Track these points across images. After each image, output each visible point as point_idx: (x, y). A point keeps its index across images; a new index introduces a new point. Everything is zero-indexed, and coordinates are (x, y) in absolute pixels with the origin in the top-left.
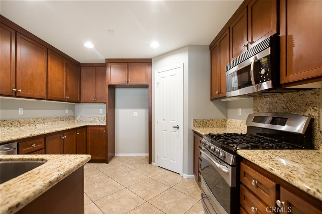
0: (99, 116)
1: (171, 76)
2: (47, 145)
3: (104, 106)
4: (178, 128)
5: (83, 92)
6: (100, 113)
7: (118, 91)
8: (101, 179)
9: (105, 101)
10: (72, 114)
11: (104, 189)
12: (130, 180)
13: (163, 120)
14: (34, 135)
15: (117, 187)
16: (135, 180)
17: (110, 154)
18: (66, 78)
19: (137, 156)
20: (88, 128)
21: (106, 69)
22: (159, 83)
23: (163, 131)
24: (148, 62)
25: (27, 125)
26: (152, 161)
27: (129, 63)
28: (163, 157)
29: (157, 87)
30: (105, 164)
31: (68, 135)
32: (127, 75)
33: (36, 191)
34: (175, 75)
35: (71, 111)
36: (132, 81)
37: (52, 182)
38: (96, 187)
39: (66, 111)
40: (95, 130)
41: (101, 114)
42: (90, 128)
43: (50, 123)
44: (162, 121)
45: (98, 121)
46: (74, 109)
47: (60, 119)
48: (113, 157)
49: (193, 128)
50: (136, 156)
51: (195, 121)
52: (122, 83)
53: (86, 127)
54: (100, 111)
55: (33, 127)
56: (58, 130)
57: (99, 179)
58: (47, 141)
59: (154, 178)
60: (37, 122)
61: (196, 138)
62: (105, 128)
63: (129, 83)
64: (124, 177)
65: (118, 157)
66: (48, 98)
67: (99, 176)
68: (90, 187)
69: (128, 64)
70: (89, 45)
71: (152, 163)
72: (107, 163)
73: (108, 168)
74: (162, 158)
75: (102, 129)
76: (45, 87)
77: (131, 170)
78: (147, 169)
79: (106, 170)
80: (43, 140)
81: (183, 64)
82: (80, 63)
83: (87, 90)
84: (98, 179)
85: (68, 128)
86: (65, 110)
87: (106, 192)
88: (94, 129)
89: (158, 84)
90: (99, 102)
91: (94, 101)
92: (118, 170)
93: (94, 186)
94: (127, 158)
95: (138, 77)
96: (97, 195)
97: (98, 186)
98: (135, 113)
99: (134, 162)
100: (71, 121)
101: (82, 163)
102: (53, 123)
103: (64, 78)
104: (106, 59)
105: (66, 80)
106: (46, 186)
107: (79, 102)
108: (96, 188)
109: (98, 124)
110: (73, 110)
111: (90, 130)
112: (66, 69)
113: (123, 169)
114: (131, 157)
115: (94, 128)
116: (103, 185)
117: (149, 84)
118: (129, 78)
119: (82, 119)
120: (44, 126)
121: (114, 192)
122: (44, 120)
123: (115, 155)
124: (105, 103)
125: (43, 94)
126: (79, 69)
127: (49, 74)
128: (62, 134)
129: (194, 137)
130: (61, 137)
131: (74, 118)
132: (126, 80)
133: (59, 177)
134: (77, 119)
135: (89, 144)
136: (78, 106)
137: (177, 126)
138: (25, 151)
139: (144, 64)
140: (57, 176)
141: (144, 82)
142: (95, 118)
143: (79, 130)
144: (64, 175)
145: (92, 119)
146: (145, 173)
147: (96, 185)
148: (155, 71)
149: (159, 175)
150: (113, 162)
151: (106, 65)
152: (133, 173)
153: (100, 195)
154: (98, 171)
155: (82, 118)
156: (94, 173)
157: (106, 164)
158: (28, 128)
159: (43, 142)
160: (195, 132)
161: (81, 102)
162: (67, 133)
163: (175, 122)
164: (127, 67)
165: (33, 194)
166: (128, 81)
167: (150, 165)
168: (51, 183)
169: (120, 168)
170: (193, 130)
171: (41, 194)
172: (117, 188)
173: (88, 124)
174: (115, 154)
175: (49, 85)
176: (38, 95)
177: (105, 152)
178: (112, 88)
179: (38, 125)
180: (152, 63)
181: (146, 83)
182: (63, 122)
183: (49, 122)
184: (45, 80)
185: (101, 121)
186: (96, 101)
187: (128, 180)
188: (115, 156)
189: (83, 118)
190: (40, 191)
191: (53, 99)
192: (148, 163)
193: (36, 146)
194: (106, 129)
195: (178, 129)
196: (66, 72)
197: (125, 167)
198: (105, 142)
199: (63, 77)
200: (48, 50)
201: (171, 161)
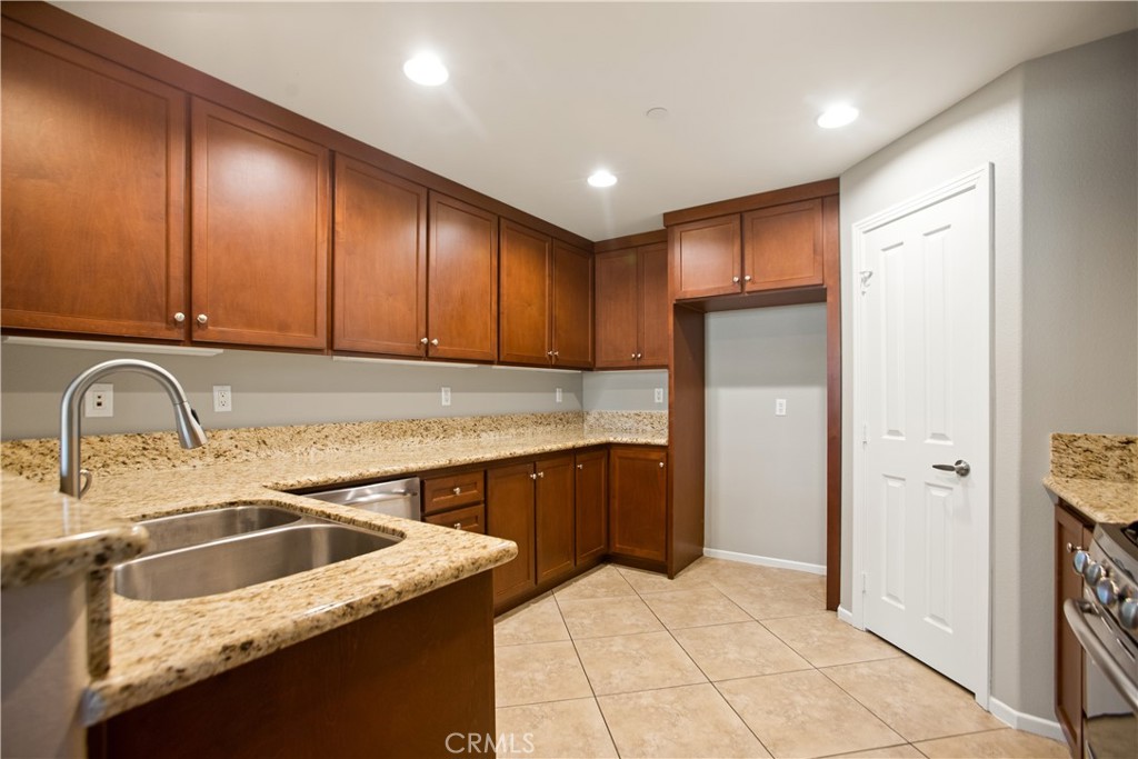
0: (654, 412)
1: (926, 235)
2: (489, 493)
3: (663, 376)
4: (964, 472)
5: (602, 334)
6: (657, 401)
7: (716, 323)
8: (637, 626)
9: (665, 362)
10: (573, 404)
11: (637, 665)
12: (731, 656)
13: (891, 432)
14: (458, 464)
15: (679, 669)
16: (752, 660)
17: (680, 546)
18: (551, 295)
19: (786, 571)
20: (612, 452)
21: (666, 250)
22: (871, 274)
23: (892, 483)
24: (822, 197)
25: (459, 435)
26: (839, 603)
27: (746, 215)
28: (889, 595)
29: (864, 293)
30: (662, 579)
31: (549, 468)
32: (738, 260)
33: (303, 621)
34: (949, 227)
35: (572, 395)
36: (757, 281)
37: (355, 606)
38: (615, 649)
39: (559, 396)
40: (630, 459)
41: (659, 406)
42: (620, 452)
43: (512, 431)
44: (886, 437)
45: (649, 428)
46: (582, 390)
47: (541, 420)
48: (696, 556)
49: (1049, 480)
50: (779, 569)
51: (1064, 443)
52: (722, 293)
53: (606, 447)
54: (656, 395)
55: (472, 439)
56: (519, 451)
57: (632, 625)
58: (491, 482)
59: (837, 679)
60: (482, 427)
61: (1066, 535)
62: (663, 454)
63: (748, 287)
64: (714, 638)
65: (712, 562)
66: (501, 359)
67: (634, 614)
68: (599, 643)
69: (741, 217)
70: (602, 179)
71: (840, 608)
72: (671, 577)
73: (672, 594)
74: (885, 598)
75: (654, 456)
76: (495, 326)
77: (749, 619)
78: (814, 631)
79: (660, 600)
80: (479, 477)
81: (992, 166)
82: (593, 243)
83: (614, 328)
84: (629, 623)
85: (548, 448)
86: (555, 392)
87: (641, 678)
88: (632, 455)
89: (864, 280)
90: (650, 363)
91: (635, 364)
92: (700, 607)
93: (611, 646)
94: (746, 569)
95: (781, 261)
96: (611, 675)
97: (621, 648)
98: (778, 401)
99: (767, 590)
100: (572, 427)
101: (473, 564)
102: (521, 430)
103: (544, 295)
104: (665, 215)
105: (551, 302)
106: (333, 613)
107: (589, 367)
108: (616, 653)
109: (642, 440)
110: (578, 391)
111: (620, 458)
112: (551, 270)
113: (719, 608)
114: (761, 570)
115: (630, 453)
116: (637, 650)
117: (829, 283)
118: (746, 271)
119: (602, 421)
120: (497, 437)
121: (668, 684)
122: (496, 422)
123: (705, 554)
124: (666, 367)
125: (489, 349)
126: (590, 261)
127: (503, 291)
128: (532, 465)
129: (1060, 528)
130: (528, 474)
131: (580, 416)
132: (736, 279)
133: (382, 595)
134: (590, 419)
135: (616, 504)
136: (591, 379)
137: (959, 462)
138: (437, 502)
139: (807, 205)
140: (377, 592)
141: (807, 277)
142: (640, 419)
143: (584, 457)
144: (399, 593)
145: (630, 423)
146: (799, 646)
147: (617, 645)
148: (853, 225)
149: (864, 670)
150: (692, 574)
151: (667, 237)
152: (752, 634)
153: (622, 680)
154: (637, 597)
155: (602, 417)
156: (620, 602)
157: (665, 579)
158: (461, 441)
159: (481, 485)
160: (1063, 505)
161: (598, 364)
162: (546, 464)
163: (950, 443)
164: (739, 232)
165: (291, 627)
166: (742, 282)
167: (830, 614)
168: (352, 608)
169: (712, 602)
170: (1050, 491)
171: (317, 632)
172: (678, 675)
173: (611, 439)
174: (705, 549)
175: (504, 322)
176: (476, 352)
177: (664, 537)
178: (693, 313)
179: (484, 435)
180: (838, 194)
181: (819, 282)
182: (549, 428)
183: (510, 426)
184: (494, 307)
185: (659, 428)
186: (641, 363)
187: (726, 653)
188: (702, 555)
189: (606, 417)
190: (316, 623)
191: (515, 361)
192: (825, 607)
193: (461, 492)
194: (667, 460)
195: (963, 479)
196: (551, 276)
197: (727, 602)
198: (664, 503)
199: (544, 291)
200: (502, 220)
201: (928, 619)
